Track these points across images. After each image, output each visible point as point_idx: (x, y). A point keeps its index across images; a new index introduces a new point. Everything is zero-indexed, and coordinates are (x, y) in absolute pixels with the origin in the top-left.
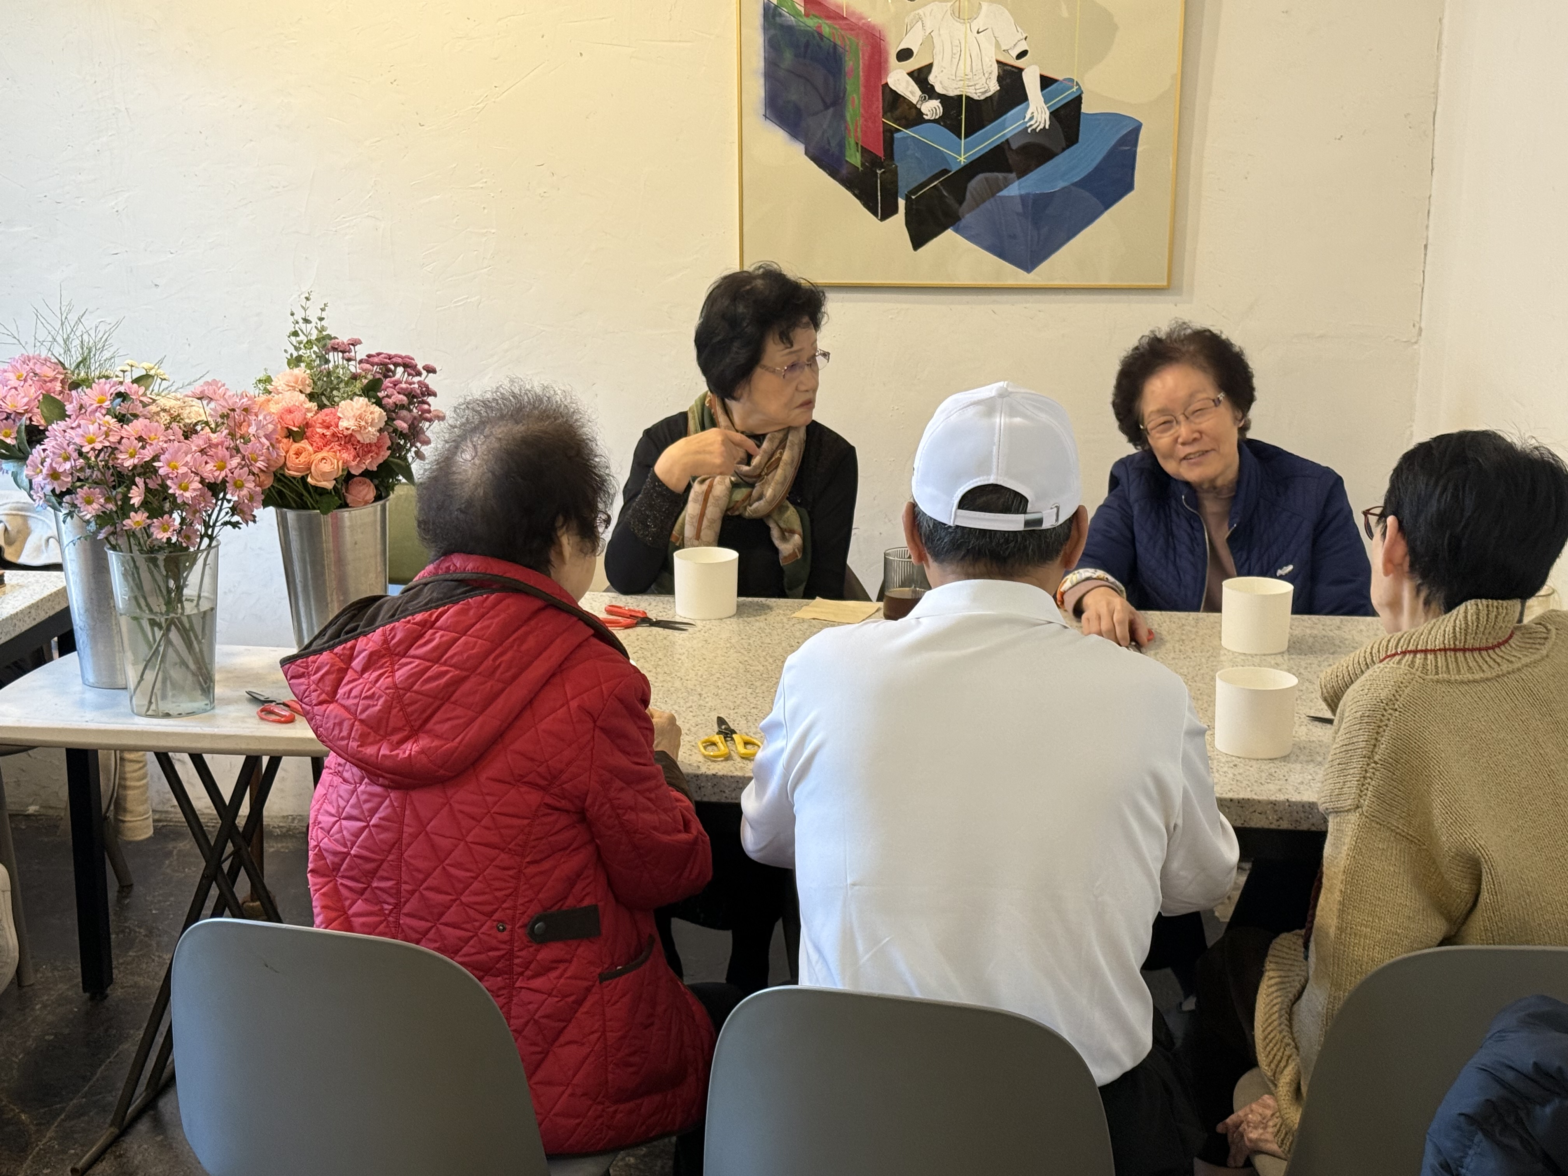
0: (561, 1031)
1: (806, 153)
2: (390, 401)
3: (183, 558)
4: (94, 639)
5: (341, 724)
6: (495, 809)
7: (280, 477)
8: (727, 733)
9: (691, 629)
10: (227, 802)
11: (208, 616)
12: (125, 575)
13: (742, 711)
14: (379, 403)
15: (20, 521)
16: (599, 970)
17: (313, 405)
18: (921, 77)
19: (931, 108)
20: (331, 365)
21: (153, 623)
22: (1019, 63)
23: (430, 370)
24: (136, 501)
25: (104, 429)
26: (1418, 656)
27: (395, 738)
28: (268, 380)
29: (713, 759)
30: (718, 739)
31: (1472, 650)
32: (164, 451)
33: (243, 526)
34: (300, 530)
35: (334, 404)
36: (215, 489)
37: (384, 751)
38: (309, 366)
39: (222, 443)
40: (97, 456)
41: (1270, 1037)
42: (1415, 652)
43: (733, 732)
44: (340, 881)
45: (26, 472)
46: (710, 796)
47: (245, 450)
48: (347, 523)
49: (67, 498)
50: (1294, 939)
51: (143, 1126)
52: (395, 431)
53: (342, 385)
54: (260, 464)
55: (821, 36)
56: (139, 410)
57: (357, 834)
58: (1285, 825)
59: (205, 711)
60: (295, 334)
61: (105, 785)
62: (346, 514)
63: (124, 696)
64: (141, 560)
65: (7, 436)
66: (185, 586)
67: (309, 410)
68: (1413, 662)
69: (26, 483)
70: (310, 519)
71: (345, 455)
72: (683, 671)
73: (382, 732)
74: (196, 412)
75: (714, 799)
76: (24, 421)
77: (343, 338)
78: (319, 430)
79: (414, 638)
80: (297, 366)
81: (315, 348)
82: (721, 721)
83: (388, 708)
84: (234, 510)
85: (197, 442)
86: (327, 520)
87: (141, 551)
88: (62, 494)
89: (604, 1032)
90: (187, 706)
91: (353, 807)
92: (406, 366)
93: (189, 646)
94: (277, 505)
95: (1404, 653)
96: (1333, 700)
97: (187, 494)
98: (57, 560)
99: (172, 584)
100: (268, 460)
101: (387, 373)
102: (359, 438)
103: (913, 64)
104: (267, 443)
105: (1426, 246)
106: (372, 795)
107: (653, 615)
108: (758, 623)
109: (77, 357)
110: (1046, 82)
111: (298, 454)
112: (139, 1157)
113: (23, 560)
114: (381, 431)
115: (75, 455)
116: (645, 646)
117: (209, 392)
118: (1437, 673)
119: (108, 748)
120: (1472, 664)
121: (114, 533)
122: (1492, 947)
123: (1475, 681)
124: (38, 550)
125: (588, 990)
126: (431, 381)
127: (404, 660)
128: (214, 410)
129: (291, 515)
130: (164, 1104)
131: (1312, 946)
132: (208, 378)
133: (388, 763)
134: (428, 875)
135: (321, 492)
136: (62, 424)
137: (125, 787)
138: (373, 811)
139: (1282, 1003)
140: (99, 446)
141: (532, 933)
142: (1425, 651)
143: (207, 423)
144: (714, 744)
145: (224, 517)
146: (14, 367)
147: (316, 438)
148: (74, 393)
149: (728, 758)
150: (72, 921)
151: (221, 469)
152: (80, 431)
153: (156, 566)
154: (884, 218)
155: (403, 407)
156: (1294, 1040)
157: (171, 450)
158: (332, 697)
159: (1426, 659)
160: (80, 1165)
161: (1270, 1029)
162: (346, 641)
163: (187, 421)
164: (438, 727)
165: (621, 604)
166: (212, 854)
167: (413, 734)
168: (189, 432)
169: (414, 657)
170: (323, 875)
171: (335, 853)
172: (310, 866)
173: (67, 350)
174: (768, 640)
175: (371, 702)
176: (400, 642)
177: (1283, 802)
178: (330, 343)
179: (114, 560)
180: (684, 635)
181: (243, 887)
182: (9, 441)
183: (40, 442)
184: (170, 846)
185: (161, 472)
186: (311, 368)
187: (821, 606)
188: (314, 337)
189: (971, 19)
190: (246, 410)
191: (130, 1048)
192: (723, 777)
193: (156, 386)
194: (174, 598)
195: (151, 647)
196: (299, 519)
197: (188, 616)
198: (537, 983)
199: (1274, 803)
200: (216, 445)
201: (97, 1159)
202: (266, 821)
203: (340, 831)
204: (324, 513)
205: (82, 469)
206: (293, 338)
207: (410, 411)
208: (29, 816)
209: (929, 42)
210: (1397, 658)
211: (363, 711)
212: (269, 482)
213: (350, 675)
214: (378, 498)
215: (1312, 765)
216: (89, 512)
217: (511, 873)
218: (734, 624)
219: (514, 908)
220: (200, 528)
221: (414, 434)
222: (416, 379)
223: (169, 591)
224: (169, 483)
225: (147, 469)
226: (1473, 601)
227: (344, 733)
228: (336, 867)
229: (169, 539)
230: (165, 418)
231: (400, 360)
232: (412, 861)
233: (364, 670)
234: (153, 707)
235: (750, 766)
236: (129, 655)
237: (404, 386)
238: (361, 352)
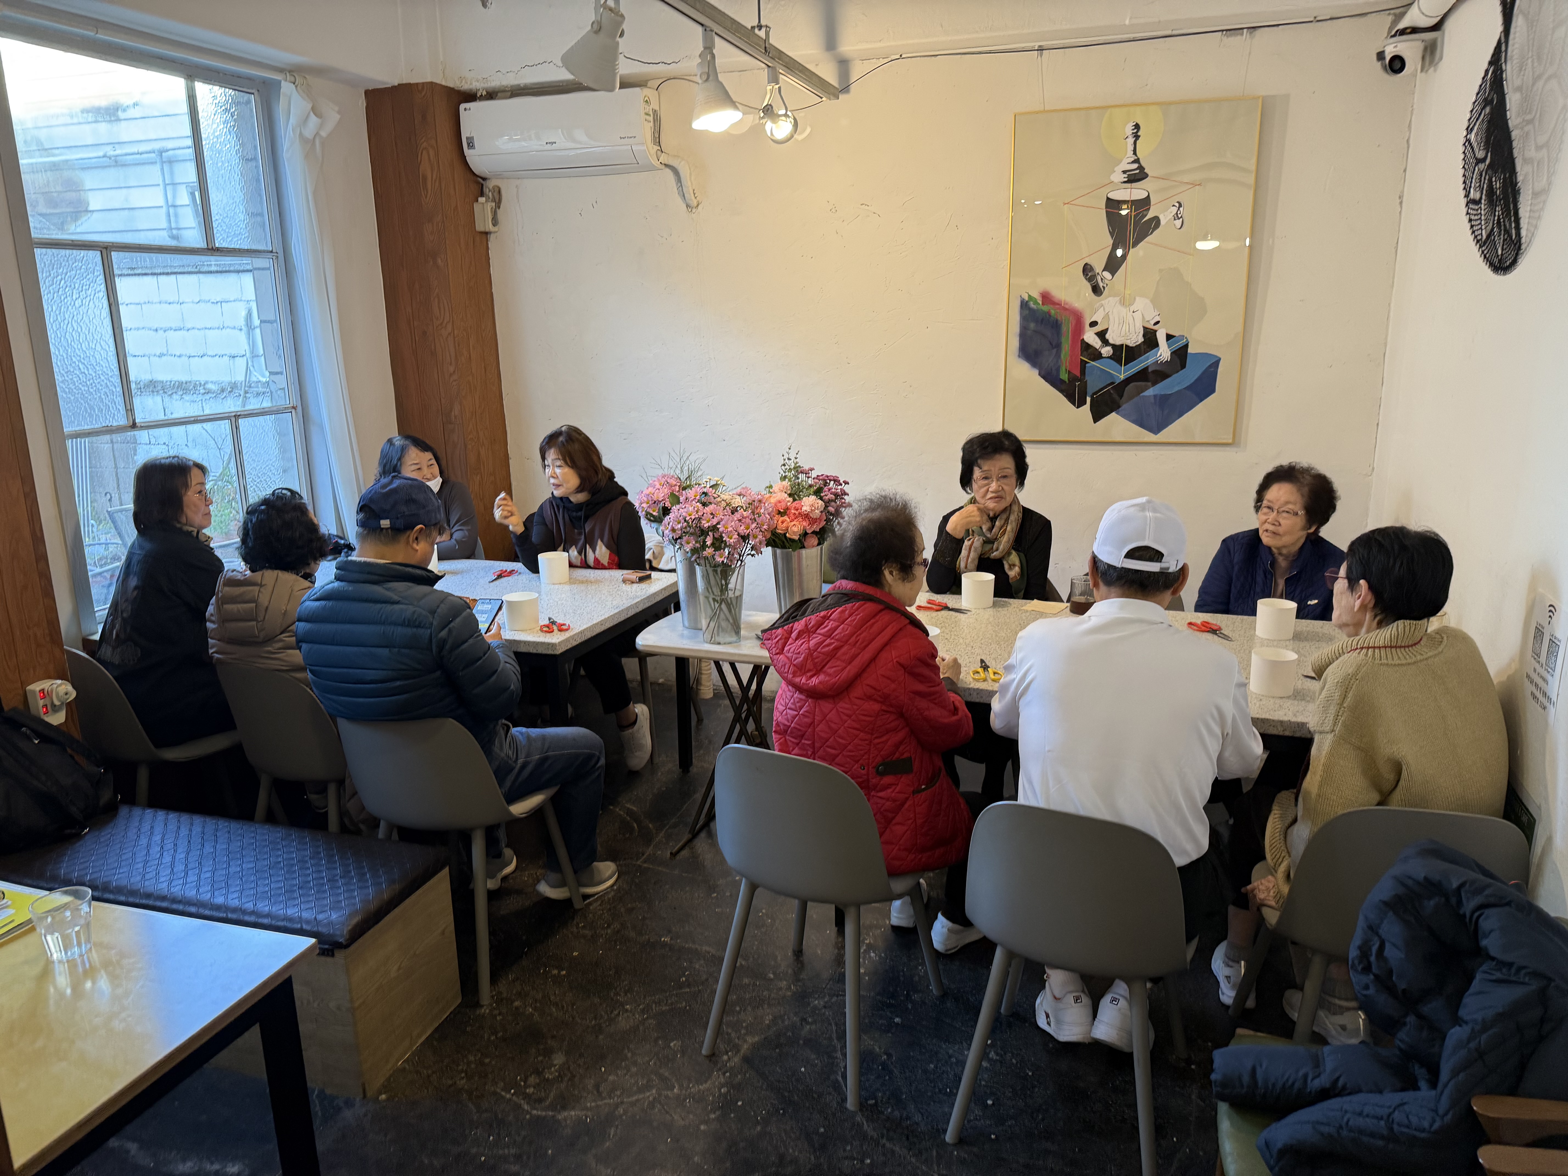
0: (894, 818)
1: (1039, 375)
2: (827, 497)
3: (728, 571)
4: (688, 606)
5: (785, 665)
6: (857, 712)
7: (774, 533)
8: (985, 667)
9: (969, 613)
10: (745, 685)
11: (739, 598)
12: (703, 576)
13: (993, 656)
14: (821, 499)
15: (660, 548)
16: (912, 789)
17: (791, 499)
18: (1102, 335)
19: (1106, 351)
20: (800, 480)
21: (714, 600)
22: (1155, 328)
23: (846, 483)
24: (709, 543)
25: (696, 509)
26: (1370, 650)
27: (809, 674)
28: (771, 487)
29: (977, 680)
30: (980, 670)
31: (1401, 647)
32: (722, 520)
33: (756, 556)
34: (783, 559)
35: (800, 499)
36: (744, 538)
37: (804, 680)
38: (790, 480)
39: (748, 517)
40: (692, 522)
41: (1274, 845)
42: (1368, 648)
43: (988, 667)
44: (787, 737)
45: (661, 528)
46: (975, 699)
47: (759, 520)
48: (804, 556)
49: (679, 541)
50: (1290, 794)
51: (703, 835)
52: (828, 512)
53: (805, 490)
54: (765, 527)
55: (1050, 315)
56: (712, 500)
57: (794, 717)
58: (1287, 733)
59: (736, 642)
60: (784, 465)
61: (692, 672)
62: (804, 551)
63: (701, 633)
64: (710, 570)
65: (654, 511)
66: (729, 583)
67: (789, 501)
68: (1367, 653)
69: (661, 533)
70: (787, 553)
71: (804, 523)
72: (964, 634)
73: (803, 671)
74: (738, 501)
75: (977, 700)
76: (662, 504)
77: (806, 467)
78: (793, 511)
79: (819, 625)
80: (785, 480)
81: (793, 472)
82: (982, 661)
83: (806, 659)
84: (752, 548)
85: (737, 516)
86: (795, 554)
87: (710, 566)
88: (676, 539)
89: (915, 820)
90: (729, 639)
91: (792, 704)
92: (835, 481)
93: (730, 611)
94: (772, 546)
95: (1362, 648)
96: (1319, 673)
97: (731, 541)
98: (674, 567)
99: (723, 582)
100: (769, 525)
101: (826, 484)
102: (811, 516)
103: (1098, 328)
104: (769, 517)
105: (1378, 424)
106: (801, 699)
107: (950, 605)
108: (1003, 612)
109: (686, 475)
110: (1169, 337)
111: (783, 522)
112: (701, 849)
113: (661, 566)
114: (821, 512)
115: (683, 521)
116: (945, 620)
117: (743, 493)
118: (1381, 660)
119: (694, 658)
120: (1400, 655)
121: (699, 558)
122: (1406, 809)
123: (1402, 665)
124: (667, 563)
125: (907, 799)
126: (846, 488)
127: (814, 635)
128: (746, 501)
129: (778, 551)
130: (712, 824)
131: (1300, 799)
132: (744, 486)
133: (805, 687)
134: (827, 741)
135: (793, 540)
136: (678, 506)
137: (701, 674)
138: (801, 708)
139: (1281, 828)
140: (693, 517)
141: (877, 771)
142: (1374, 648)
143: (742, 507)
144: (978, 672)
145: (748, 552)
146: (658, 479)
147: (791, 515)
148: (684, 492)
149: (985, 680)
150: (675, 734)
151: (747, 529)
152: (685, 510)
153: (717, 573)
154: (1078, 407)
155: (832, 501)
156: (1287, 848)
157: (725, 520)
158: (781, 652)
159: (1374, 651)
160: (674, 851)
161: (1274, 841)
162: (790, 623)
163: (734, 505)
164: (829, 671)
165: (935, 599)
166: (737, 710)
167: (817, 673)
168: (734, 511)
169: (819, 634)
170: (780, 734)
171: (785, 725)
172: (774, 729)
173: (682, 471)
174: (1008, 621)
175: (798, 656)
176: (813, 627)
177: (1287, 722)
178: (800, 470)
179: (698, 569)
180: (966, 616)
181: (751, 726)
182: (654, 514)
183: (668, 514)
184: (721, 702)
185: (720, 530)
186: (791, 481)
187: (1036, 604)
188: (792, 467)
189: (1131, 304)
190: (760, 501)
191: (699, 796)
192: (982, 690)
193: (720, 489)
194: (724, 589)
195: (713, 611)
196: (782, 553)
197: (731, 598)
198: (881, 794)
199: (1281, 722)
200: (746, 518)
201: (682, 848)
202: (763, 693)
203: (786, 714)
204: (794, 550)
205: (686, 528)
206: (783, 467)
207: (836, 503)
208: (659, 684)
209: (1107, 317)
210: (1358, 651)
211: (795, 660)
212: (769, 535)
213: (790, 641)
214: (819, 544)
215: (1303, 702)
216: (688, 548)
217: (866, 742)
218: (991, 612)
219: (869, 759)
220: (737, 556)
221: (837, 514)
222: (840, 487)
223: (722, 585)
224: (724, 535)
225: (714, 528)
226: (1402, 621)
227: (786, 670)
228: (786, 731)
229: (723, 561)
230: (723, 504)
231: (832, 478)
232: (820, 733)
233: (796, 639)
234: (713, 639)
235: (997, 685)
236: (703, 615)
237: (833, 490)
238: (814, 474)
